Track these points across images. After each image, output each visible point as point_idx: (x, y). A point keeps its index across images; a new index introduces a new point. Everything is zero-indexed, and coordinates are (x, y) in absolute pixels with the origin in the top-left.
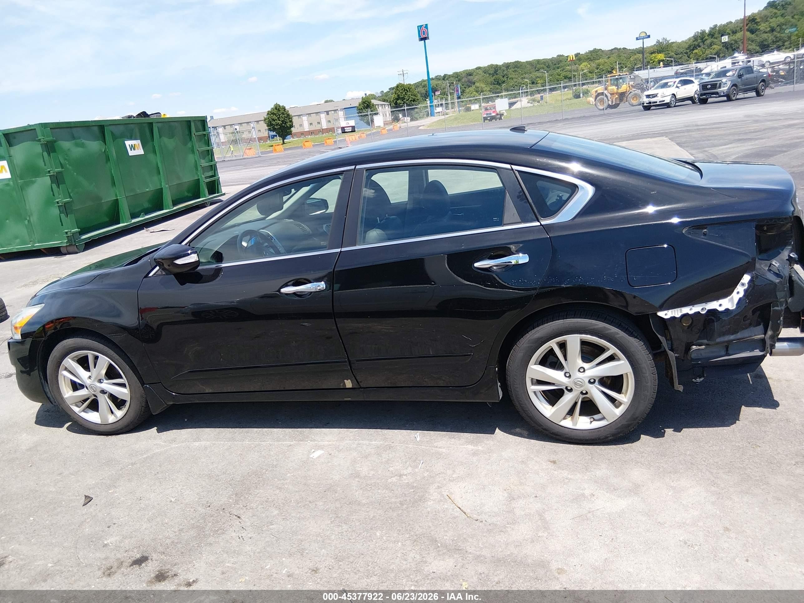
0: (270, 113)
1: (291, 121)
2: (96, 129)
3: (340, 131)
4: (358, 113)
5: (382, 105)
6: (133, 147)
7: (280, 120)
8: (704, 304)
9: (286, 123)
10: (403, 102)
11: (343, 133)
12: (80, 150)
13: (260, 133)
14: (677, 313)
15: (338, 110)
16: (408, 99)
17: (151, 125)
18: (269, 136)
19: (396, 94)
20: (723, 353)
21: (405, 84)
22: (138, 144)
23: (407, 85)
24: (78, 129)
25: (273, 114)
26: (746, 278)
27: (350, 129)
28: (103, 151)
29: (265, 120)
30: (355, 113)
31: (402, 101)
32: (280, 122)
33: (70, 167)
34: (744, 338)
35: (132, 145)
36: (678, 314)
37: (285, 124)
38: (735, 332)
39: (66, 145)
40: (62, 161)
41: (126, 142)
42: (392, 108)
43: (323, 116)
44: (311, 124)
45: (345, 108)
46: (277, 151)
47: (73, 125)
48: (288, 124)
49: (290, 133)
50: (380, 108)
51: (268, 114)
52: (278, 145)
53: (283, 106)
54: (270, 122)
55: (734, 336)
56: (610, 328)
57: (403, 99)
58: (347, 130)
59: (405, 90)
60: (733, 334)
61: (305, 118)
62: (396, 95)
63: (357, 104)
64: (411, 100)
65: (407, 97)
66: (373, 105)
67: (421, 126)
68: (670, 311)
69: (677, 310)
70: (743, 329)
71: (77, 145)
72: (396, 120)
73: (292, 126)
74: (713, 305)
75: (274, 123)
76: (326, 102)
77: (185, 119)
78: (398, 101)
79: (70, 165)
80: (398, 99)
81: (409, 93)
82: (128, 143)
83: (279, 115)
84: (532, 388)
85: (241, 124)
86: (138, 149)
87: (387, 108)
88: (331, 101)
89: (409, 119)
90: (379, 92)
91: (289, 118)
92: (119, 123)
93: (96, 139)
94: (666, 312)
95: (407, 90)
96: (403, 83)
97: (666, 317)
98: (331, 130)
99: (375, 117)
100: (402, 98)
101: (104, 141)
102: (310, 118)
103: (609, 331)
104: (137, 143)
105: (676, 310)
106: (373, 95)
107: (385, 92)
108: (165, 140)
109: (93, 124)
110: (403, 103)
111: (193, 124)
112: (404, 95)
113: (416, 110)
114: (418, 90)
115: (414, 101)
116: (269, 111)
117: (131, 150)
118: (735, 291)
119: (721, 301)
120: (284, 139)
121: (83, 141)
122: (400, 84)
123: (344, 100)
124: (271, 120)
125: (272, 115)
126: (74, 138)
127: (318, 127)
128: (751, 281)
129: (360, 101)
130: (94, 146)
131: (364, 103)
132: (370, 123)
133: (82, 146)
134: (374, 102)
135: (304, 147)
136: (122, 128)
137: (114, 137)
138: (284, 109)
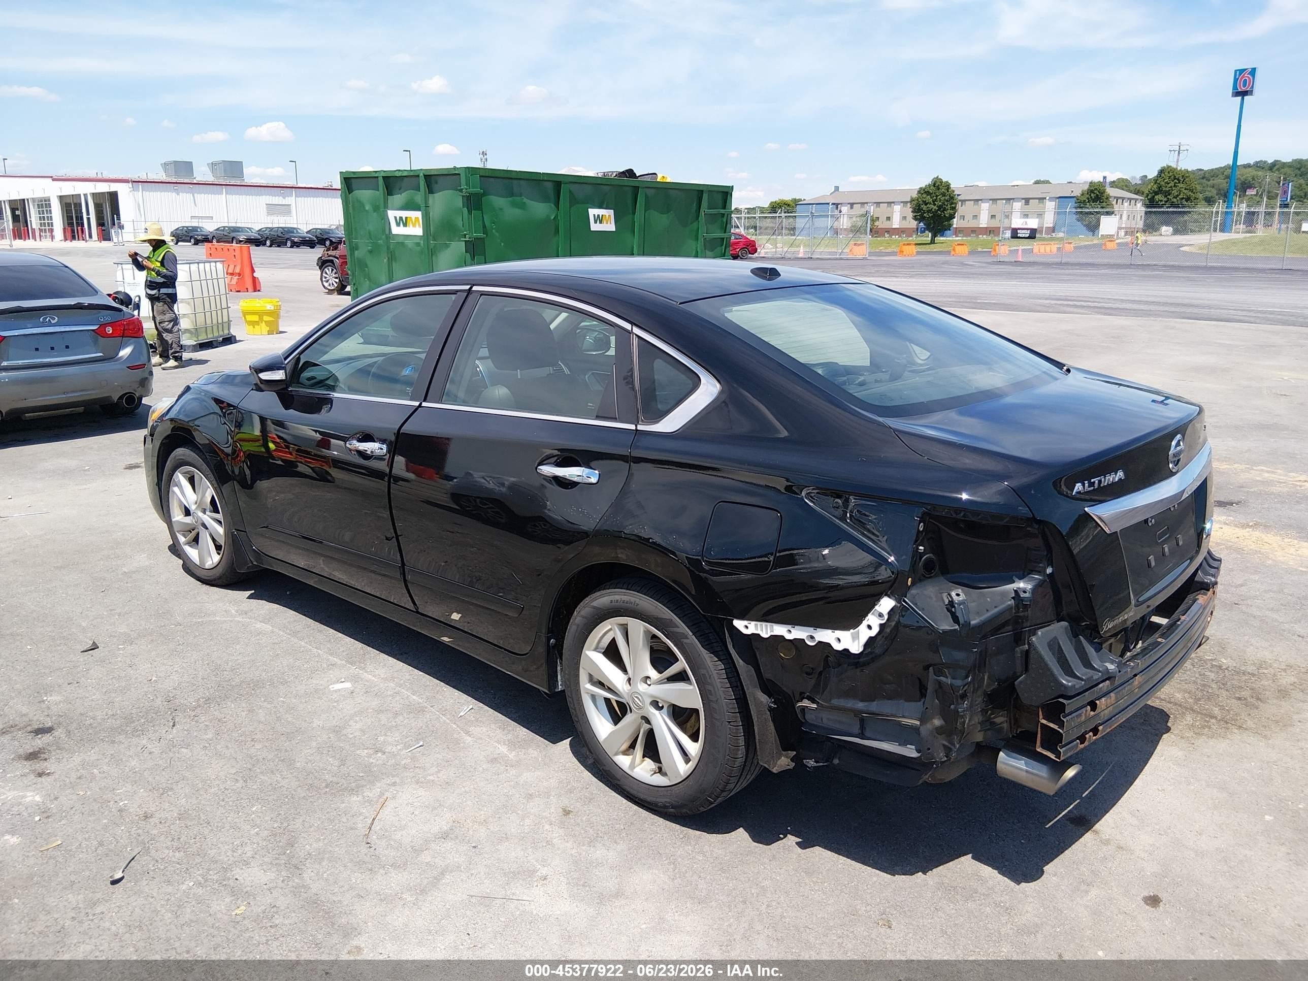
0: (923, 191)
1: (954, 209)
2: (549, 185)
3: (1008, 234)
4: (1076, 208)
5: (1130, 199)
6: (598, 219)
7: (935, 205)
8: (812, 629)
9: (945, 209)
10: (1166, 199)
11: (1012, 237)
12: (517, 212)
13: (904, 222)
14: (766, 630)
15: (1045, 198)
16: (1178, 196)
17: (636, 189)
18: (917, 229)
19: (1155, 183)
20: (856, 730)
21: (1179, 168)
22: (609, 216)
23: (1181, 170)
24: (522, 182)
25: (928, 193)
26: (886, 604)
27: (1027, 234)
28: (552, 218)
29: (912, 200)
30: (1070, 207)
31: (1166, 196)
32: (935, 207)
33: (497, 234)
34: (882, 715)
35: (598, 216)
36: (767, 633)
37: (943, 211)
38: (870, 699)
39: (498, 202)
40: (487, 224)
41: (590, 210)
42: (1147, 206)
43: (1017, 205)
44: (993, 217)
45: (1060, 197)
46: (904, 253)
47: (513, 176)
48: (947, 214)
49: (949, 227)
50: (1126, 204)
51: (919, 192)
52: (908, 244)
53: (947, 182)
54: (919, 206)
55: (866, 704)
56: (678, 624)
57: (1166, 194)
58: (1021, 234)
59: (1175, 179)
60: (862, 701)
61: (985, 206)
62: (1155, 186)
63: (1077, 193)
64: (1183, 198)
65: (1175, 192)
66: (1107, 198)
67: (1187, 245)
68: (753, 623)
69: (766, 626)
70: (884, 698)
71: (514, 205)
72: (1150, 227)
73: (952, 217)
74: (826, 636)
75: (924, 207)
76: (1037, 182)
77: (693, 188)
78: (1156, 197)
79: (497, 231)
80: (1156, 193)
81: (1181, 185)
82: (593, 212)
83: (937, 196)
84: (586, 686)
85: (878, 204)
86: (607, 223)
87: (1139, 205)
88: (1048, 182)
89: (1170, 229)
90: (1138, 177)
91: (952, 203)
92: (585, 181)
93: (545, 199)
94: (745, 623)
95: (1178, 179)
96: (1175, 166)
97: (745, 631)
98: (992, 231)
99: (1104, 220)
100: (1166, 192)
101: (557, 204)
102: (994, 206)
103: (675, 630)
104: (608, 213)
105: (764, 624)
106: (1127, 180)
107: (1150, 177)
108: (654, 215)
109: (545, 178)
110: (1166, 202)
111: (705, 197)
112: (1171, 187)
113: (1186, 218)
114: (1215, 182)
115: (1188, 199)
116: (921, 188)
117: (596, 222)
118: (865, 623)
119: (839, 633)
120: (934, 236)
121: (525, 200)
122: (1169, 167)
123: (1071, 182)
124: (921, 202)
125: (924, 196)
126: (512, 194)
127: (972, 224)
128: (892, 612)
129: (1086, 187)
130: (540, 209)
131: (1092, 191)
132: (1093, 228)
133: (523, 206)
134: (1111, 192)
135: (952, 253)
136: (588, 189)
137: (574, 201)
138: (948, 186)
